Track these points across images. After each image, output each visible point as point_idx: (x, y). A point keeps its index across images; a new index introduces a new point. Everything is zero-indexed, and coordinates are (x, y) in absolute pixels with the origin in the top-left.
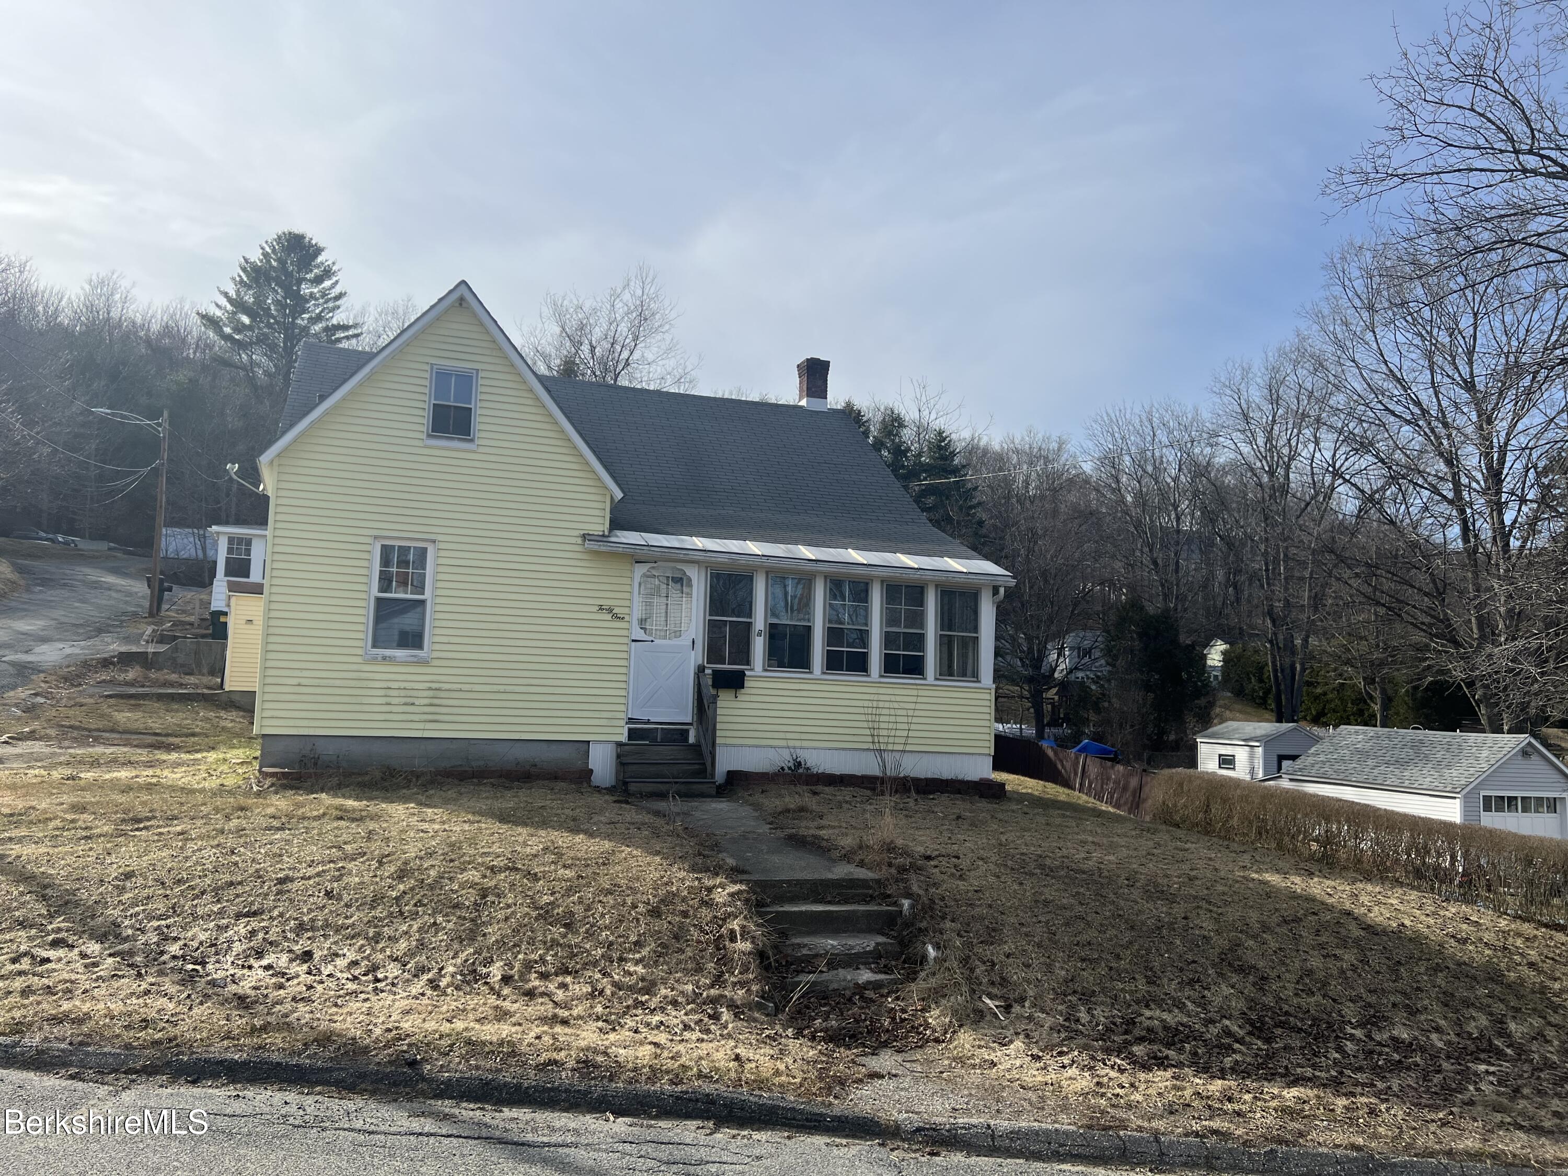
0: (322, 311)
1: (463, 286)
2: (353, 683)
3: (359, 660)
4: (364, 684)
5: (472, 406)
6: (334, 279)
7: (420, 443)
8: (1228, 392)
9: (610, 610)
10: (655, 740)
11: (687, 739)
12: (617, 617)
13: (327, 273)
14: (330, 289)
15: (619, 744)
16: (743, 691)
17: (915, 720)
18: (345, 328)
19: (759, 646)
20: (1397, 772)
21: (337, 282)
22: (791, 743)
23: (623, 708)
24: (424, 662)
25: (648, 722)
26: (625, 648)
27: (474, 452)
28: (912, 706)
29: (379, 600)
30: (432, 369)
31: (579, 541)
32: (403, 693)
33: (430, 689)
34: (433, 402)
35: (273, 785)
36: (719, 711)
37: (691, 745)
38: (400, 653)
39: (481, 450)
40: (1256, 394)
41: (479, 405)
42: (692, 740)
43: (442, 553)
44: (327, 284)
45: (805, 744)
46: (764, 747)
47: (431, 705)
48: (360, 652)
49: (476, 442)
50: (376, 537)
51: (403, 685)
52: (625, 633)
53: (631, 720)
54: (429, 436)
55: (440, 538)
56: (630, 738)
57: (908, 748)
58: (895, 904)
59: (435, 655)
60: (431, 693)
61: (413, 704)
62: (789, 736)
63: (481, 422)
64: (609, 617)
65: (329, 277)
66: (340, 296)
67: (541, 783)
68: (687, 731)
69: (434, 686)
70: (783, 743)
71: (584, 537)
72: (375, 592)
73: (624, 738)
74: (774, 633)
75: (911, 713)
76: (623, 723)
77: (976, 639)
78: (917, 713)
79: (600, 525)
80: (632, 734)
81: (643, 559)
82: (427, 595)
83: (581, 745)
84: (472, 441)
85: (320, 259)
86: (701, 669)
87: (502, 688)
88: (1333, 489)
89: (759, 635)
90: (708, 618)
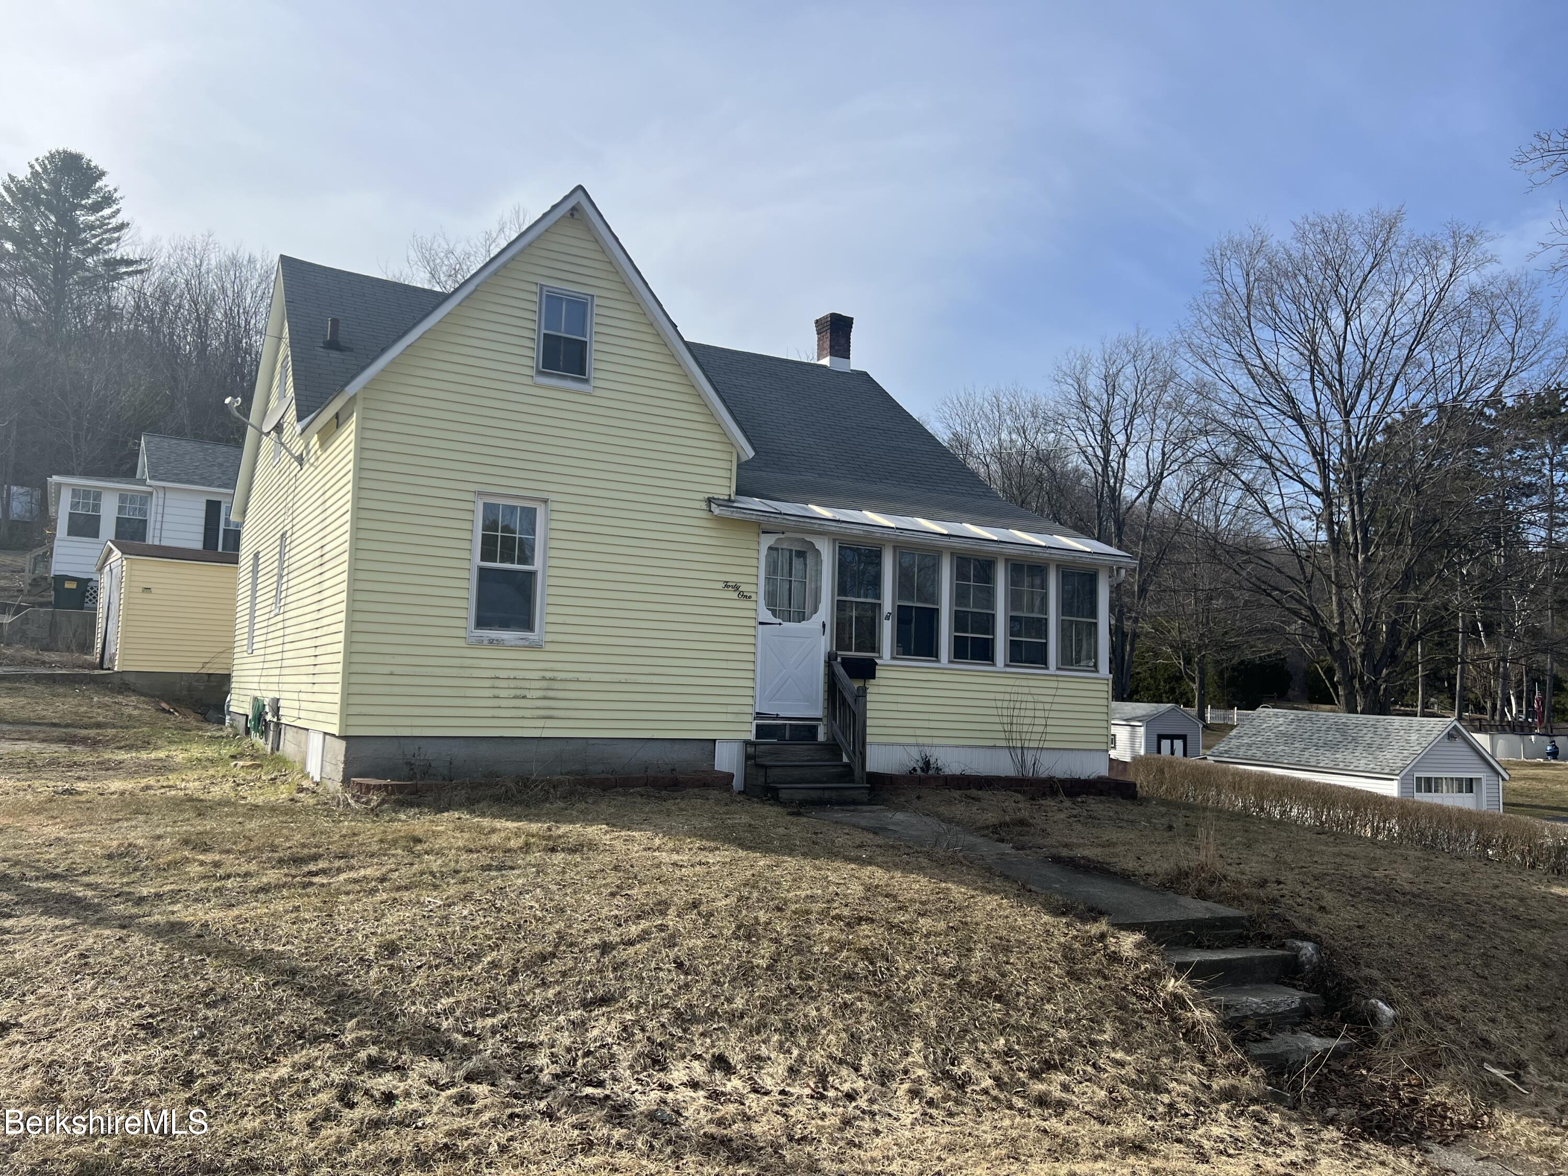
0: (100, 242)
1: (580, 193)
2: (455, 672)
3: (461, 643)
4: (468, 672)
5: (587, 339)
6: (115, 207)
7: (528, 381)
8: (1070, 381)
9: (736, 588)
10: (782, 738)
11: (814, 736)
12: (744, 596)
13: (108, 200)
14: (109, 218)
15: (747, 743)
16: (872, 681)
17: (1052, 714)
18: (129, 263)
19: (887, 631)
20: (1328, 754)
21: (118, 211)
22: (921, 741)
23: (750, 701)
24: (536, 647)
25: (777, 717)
26: (752, 632)
27: (590, 395)
28: (1050, 699)
29: (481, 570)
30: (541, 290)
31: (704, 505)
32: (513, 684)
33: (544, 679)
34: (543, 331)
35: (383, 802)
36: (869, 706)
37: (821, 744)
38: (508, 635)
39: (598, 393)
40: (1094, 384)
41: (594, 338)
42: (821, 737)
43: (555, 516)
44: (107, 212)
45: (936, 741)
46: (892, 744)
47: (545, 698)
48: (462, 633)
49: (593, 383)
50: (480, 494)
51: (512, 674)
52: (752, 614)
53: (759, 715)
54: (539, 373)
55: (552, 497)
56: (758, 736)
57: (1046, 745)
58: (1282, 946)
59: (549, 637)
60: (544, 684)
61: (524, 697)
62: (918, 732)
63: (596, 359)
64: (735, 595)
65: (109, 205)
66: (121, 227)
67: (691, 791)
68: (815, 728)
69: (548, 675)
70: (912, 740)
71: (709, 501)
72: (477, 560)
73: (752, 737)
74: (903, 616)
75: (1047, 707)
76: (750, 718)
77: (1096, 624)
78: (1055, 707)
79: (724, 488)
80: (761, 731)
81: (769, 528)
82: (537, 565)
83: (707, 744)
84: (586, 381)
85: (98, 184)
86: (831, 659)
87: (622, 678)
88: (1162, 478)
89: (887, 618)
90: (836, 598)
